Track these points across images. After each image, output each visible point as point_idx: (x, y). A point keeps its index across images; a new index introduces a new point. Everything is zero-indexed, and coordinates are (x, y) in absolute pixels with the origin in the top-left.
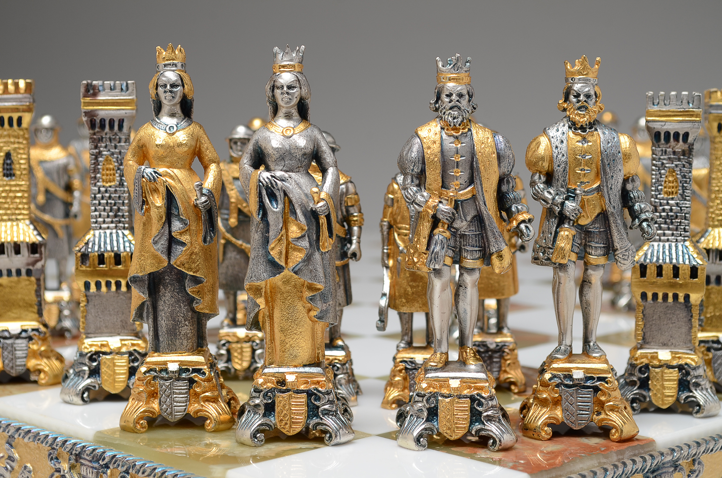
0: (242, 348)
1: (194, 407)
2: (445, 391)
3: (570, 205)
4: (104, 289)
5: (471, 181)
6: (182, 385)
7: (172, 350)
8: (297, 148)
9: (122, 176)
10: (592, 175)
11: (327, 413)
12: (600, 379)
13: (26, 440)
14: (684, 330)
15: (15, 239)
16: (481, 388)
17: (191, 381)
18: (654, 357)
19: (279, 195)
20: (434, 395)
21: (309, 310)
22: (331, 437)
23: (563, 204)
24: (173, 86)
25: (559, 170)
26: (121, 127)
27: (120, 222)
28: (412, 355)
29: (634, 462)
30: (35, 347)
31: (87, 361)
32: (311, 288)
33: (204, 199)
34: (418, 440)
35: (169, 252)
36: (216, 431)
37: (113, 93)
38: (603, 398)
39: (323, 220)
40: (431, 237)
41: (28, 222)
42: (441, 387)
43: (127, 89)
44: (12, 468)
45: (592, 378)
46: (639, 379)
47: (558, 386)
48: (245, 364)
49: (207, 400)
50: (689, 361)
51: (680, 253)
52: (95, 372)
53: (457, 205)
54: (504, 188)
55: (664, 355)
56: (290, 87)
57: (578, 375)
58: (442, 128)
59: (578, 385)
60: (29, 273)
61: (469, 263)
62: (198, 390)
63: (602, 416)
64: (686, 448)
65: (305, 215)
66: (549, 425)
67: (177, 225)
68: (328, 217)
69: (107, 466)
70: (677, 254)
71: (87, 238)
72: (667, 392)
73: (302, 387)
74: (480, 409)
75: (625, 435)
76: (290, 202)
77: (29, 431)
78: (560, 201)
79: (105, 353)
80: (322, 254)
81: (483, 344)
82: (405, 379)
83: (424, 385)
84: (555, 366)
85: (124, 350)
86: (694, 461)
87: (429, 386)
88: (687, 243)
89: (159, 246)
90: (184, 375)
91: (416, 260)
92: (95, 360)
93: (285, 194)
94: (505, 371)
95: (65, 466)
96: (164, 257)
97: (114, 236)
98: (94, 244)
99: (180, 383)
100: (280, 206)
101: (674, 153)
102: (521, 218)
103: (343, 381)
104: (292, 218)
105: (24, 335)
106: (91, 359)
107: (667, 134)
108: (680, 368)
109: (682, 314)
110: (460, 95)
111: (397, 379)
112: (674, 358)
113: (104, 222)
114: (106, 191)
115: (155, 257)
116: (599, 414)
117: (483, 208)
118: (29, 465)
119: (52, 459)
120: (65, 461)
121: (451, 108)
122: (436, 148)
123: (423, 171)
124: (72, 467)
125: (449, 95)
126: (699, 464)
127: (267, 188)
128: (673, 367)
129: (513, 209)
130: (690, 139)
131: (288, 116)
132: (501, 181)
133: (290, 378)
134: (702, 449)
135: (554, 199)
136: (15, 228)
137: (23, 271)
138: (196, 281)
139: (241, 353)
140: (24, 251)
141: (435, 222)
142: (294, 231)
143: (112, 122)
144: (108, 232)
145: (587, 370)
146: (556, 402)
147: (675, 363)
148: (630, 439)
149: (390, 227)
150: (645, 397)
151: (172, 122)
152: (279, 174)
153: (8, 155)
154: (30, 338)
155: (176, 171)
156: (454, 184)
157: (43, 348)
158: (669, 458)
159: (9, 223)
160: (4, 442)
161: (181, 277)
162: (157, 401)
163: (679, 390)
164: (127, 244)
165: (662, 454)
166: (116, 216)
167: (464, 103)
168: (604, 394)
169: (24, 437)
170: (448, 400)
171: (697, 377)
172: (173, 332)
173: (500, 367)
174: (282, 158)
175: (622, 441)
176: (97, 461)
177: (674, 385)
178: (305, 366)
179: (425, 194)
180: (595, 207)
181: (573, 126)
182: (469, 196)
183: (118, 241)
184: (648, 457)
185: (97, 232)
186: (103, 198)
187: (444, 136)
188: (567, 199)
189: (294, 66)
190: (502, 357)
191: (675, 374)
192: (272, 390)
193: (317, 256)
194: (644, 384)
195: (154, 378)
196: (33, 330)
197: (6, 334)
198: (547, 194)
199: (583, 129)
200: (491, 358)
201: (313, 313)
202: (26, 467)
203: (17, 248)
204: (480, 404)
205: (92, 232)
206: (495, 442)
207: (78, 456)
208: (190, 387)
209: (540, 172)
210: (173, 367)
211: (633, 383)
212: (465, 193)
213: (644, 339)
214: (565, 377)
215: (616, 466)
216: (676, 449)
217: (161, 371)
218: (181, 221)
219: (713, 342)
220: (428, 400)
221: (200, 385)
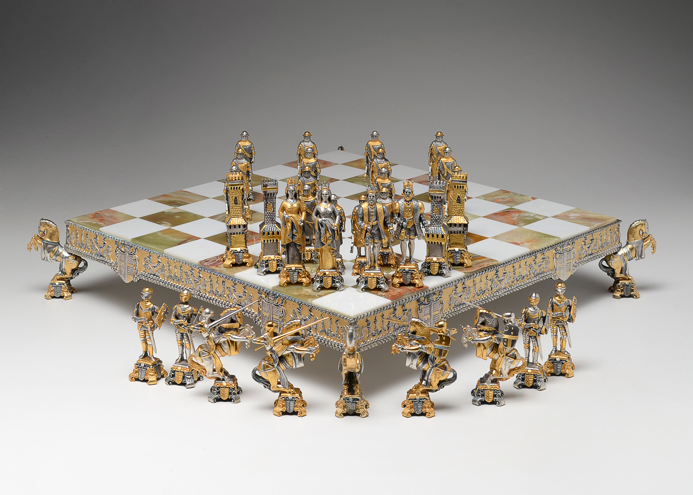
0: (308, 253)
1: (299, 279)
2: (370, 276)
3: (404, 223)
4: (269, 242)
5: (376, 220)
6: (296, 274)
7: (293, 264)
8: (329, 212)
9: (274, 209)
10: (411, 214)
11: (337, 282)
12: (413, 271)
13: (250, 288)
14: (441, 252)
15: (239, 224)
16: (380, 275)
17: (299, 272)
18: (432, 260)
19: (324, 225)
20: (367, 277)
21: (332, 255)
22: (338, 289)
23: (402, 223)
24: (292, 191)
25: (401, 213)
26: (273, 195)
27: (273, 222)
28: (361, 260)
29: (421, 294)
30: (245, 255)
31: (264, 263)
32: (332, 249)
33: (302, 224)
34: (362, 290)
35: (292, 238)
36: (306, 286)
37: (272, 186)
38: (414, 276)
39: (336, 232)
40: (365, 235)
41: (242, 218)
42: (368, 275)
43: (276, 184)
44: (245, 295)
45: (411, 270)
46: (427, 266)
47: (401, 272)
48: (309, 258)
49: (303, 277)
50: (442, 261)
51: (439, 230)
52: (267, 266)
53: (373, 226)
54: (386, 220)
55: (435, 259)
56: (326, 195)
57: (407, 270)
58: (368, 205)
59: (407, 272)
60: (243, 233)
61: (376, 241)
62: (300, 275)
63: (414, 281)
64: (437, 288)
65: (331, 230)
66: (399, 283)
67: (295, 231)
68: (337, 231)
69: (277, 297)
70: (438, 231)
71: (264, 227)
72: (435, 270)
73: (330, 275)
74: (379, 281)
75: (420, 286)
76: (327, 227)
77: (251, 286)
78: (402, 222)
79: (270, 260)
80: (336, 240)
81: (383, 253)
82: (359, 267)
83: (364, 275)
84: (400, 267)
85: (275, 259)
86: (440, 292)
87: (365, 275)
88: (441, 227)
89: (290, 237)
90: (296, 271)
91: (361, 241)
92: (267, 262)
93: (325, 225)
94: (389, 261)
95: (264, 296)
96: (291, 239)
97: (272, 226)
98: (266, 229)
99: (296, 273)
100: (324, 228)
101: (437, 202)
102: (390, 229)
103: (340, 268)
104: (327, 232)
105: (241, 251)
106: (266, 262)
107: (435, 197)
108: (439, 263)
109: (440, 248)
110: (373, 197)
111: (356, 267)
112: (437, 260)
113: (269, 222)
114: (269, 213)
115: (288, 239)
116: (413, 280)
117: (380, 227)
118: (251, 294)
119: (259, 294)
120: (263, 294)
121: (371, 200)
122: (367, 211)
123: (363, 217)
124: (266, 296)
125: (370, 197)
126: (442, 292)
127: (320, 223)
128: (437, 263)
129: (388, 226)
130: (442, 198)
131: (326, 202)
132: (385, 218)
133: (327, 273)
134: (443, 288)
135: (400, 222)
136: (238, 220)
137: (241, 233)
138: (300, 245)
139: (308, 255)
140: (242, 227)
141: (366, 231)
142: (328, 234)
143: (271, 194)
144: (270, 225)
145: (409, 268)
146: (401, 277)
147: (437, 261)
148: (422, 287)
149: (354, 222)
150: (429, 271)
151: (292, 201)
152: (324, 219)
153: (236, 198)
154: (243, 253)
155: (293, 215)
156: (372, 221)
157: (247, 256)
158: (432, 292)
159: (236, 218)
160: (242, 287)
161: (295, 244)
162: (289, 278)
163: (439, 269)
164: (276, 229)
165: (430, 291)
166: (272, 220)
167: (374, 198)
168: (414, 275)
169: (250, 287)
170: (370, 278)
171: (444, 266)
172: (293, 259)
173: (388, 259)
174: (324, 214)
175: (419, 288)
176: (274, 296)
177: (437, 268)
178: (331, 269)
179: (364, 224)
180: (411, 223)
181: (405, 201)
182: (376, 224)
183: (273, 228)
184: (425, 292)
185: (267, 225)
186: (268, 215)
187: (369, 208)
188: (404, 222)
189: (327, 189)
190: (388, 256)
191: (438, 265)
192: (322, 276)
193: (334, 241)
194: (429, 268)
195: (288, 272)
196: (244, 250)
197: (236, 251)
198: (398, 220)
199: (408, 202)
200: (385, 257)
201: (333, 256)
202: (250, 295)
203: (239, 226)
204: (379, 280)
205: (265, 225)
206: (383, 290)
207: (268, 294)
208: (298, 274)
209: (396, 214)
210: (294, 268)
211: (425, 267)
212: (375, 223)
213: (429, 254)
214: (403, 270)
215: (416, 296)
216: (435, 289)
217: (290, 269)
218: (296, 230)
219: (453, 251)
220: (365, 279)
221: (301, 273)
